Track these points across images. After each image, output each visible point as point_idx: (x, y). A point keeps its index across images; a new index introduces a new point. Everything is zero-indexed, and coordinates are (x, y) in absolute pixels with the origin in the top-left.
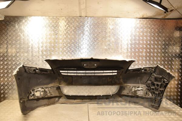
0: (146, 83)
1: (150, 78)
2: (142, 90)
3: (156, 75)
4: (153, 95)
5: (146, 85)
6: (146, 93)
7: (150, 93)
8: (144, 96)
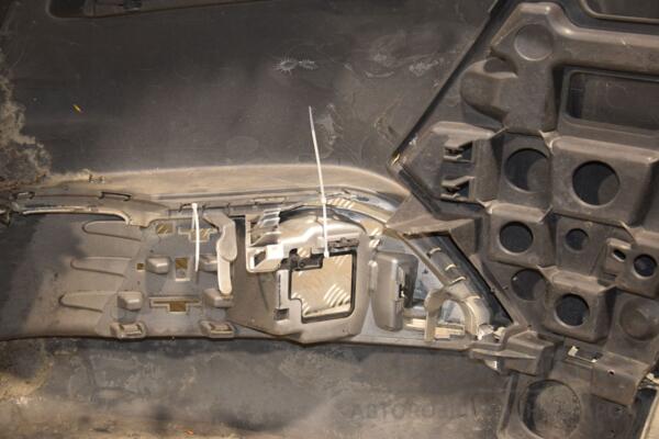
0: (402, 148)
1: (478, 66)
2: (348, 248)
3: (581, 20)
4: (512, 311)
5: (407, 177)
6: (410, 293)
7: (460, 290)
8: (370, 333)
